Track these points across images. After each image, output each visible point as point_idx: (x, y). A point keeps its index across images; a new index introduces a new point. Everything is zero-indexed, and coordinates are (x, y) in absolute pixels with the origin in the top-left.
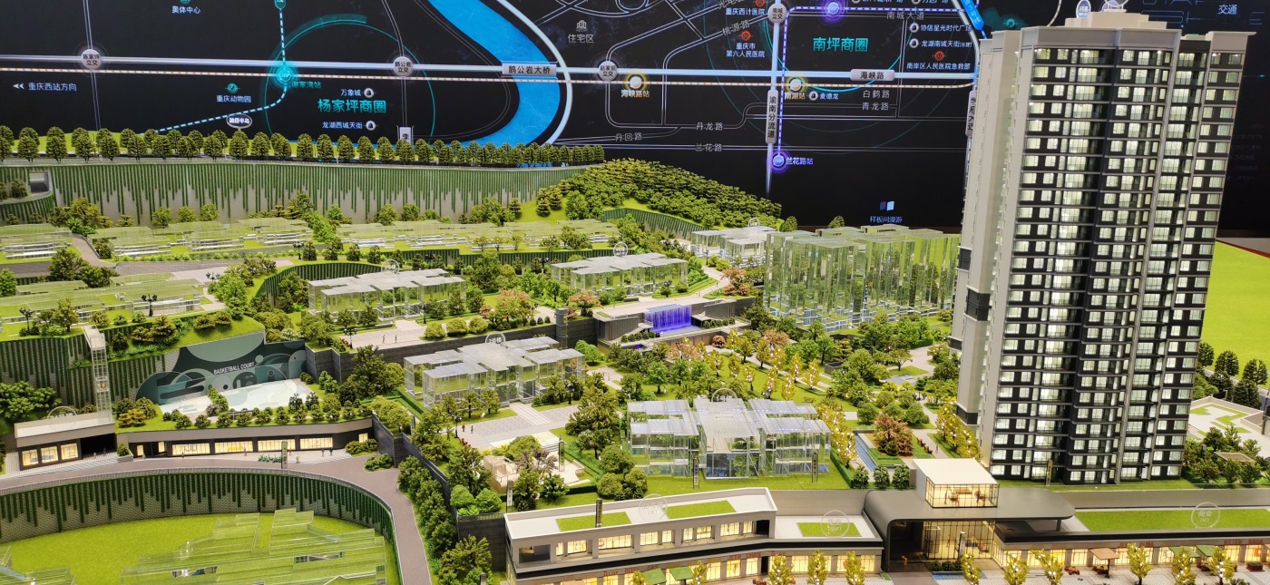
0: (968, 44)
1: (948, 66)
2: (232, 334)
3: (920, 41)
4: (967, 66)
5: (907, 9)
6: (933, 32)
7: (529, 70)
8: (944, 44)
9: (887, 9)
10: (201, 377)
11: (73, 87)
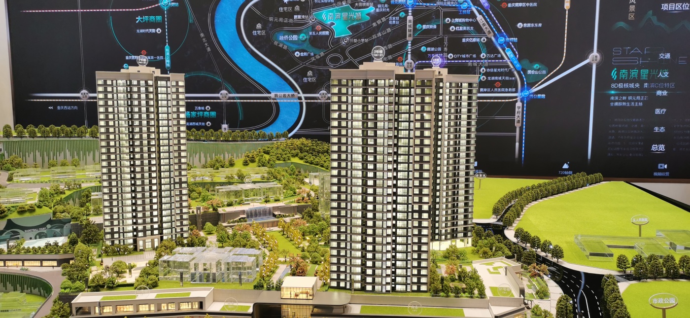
0: (513, 78)
1: (503, 90)
2: (34, 214)
3: (487, 77)
4: (514, 90)
5: (479, 61)
6: (494, 72)
7: (284, 96)
8: (500, 78)
9: (467, 61)
10: (18, 233)
11: (76, 108)
